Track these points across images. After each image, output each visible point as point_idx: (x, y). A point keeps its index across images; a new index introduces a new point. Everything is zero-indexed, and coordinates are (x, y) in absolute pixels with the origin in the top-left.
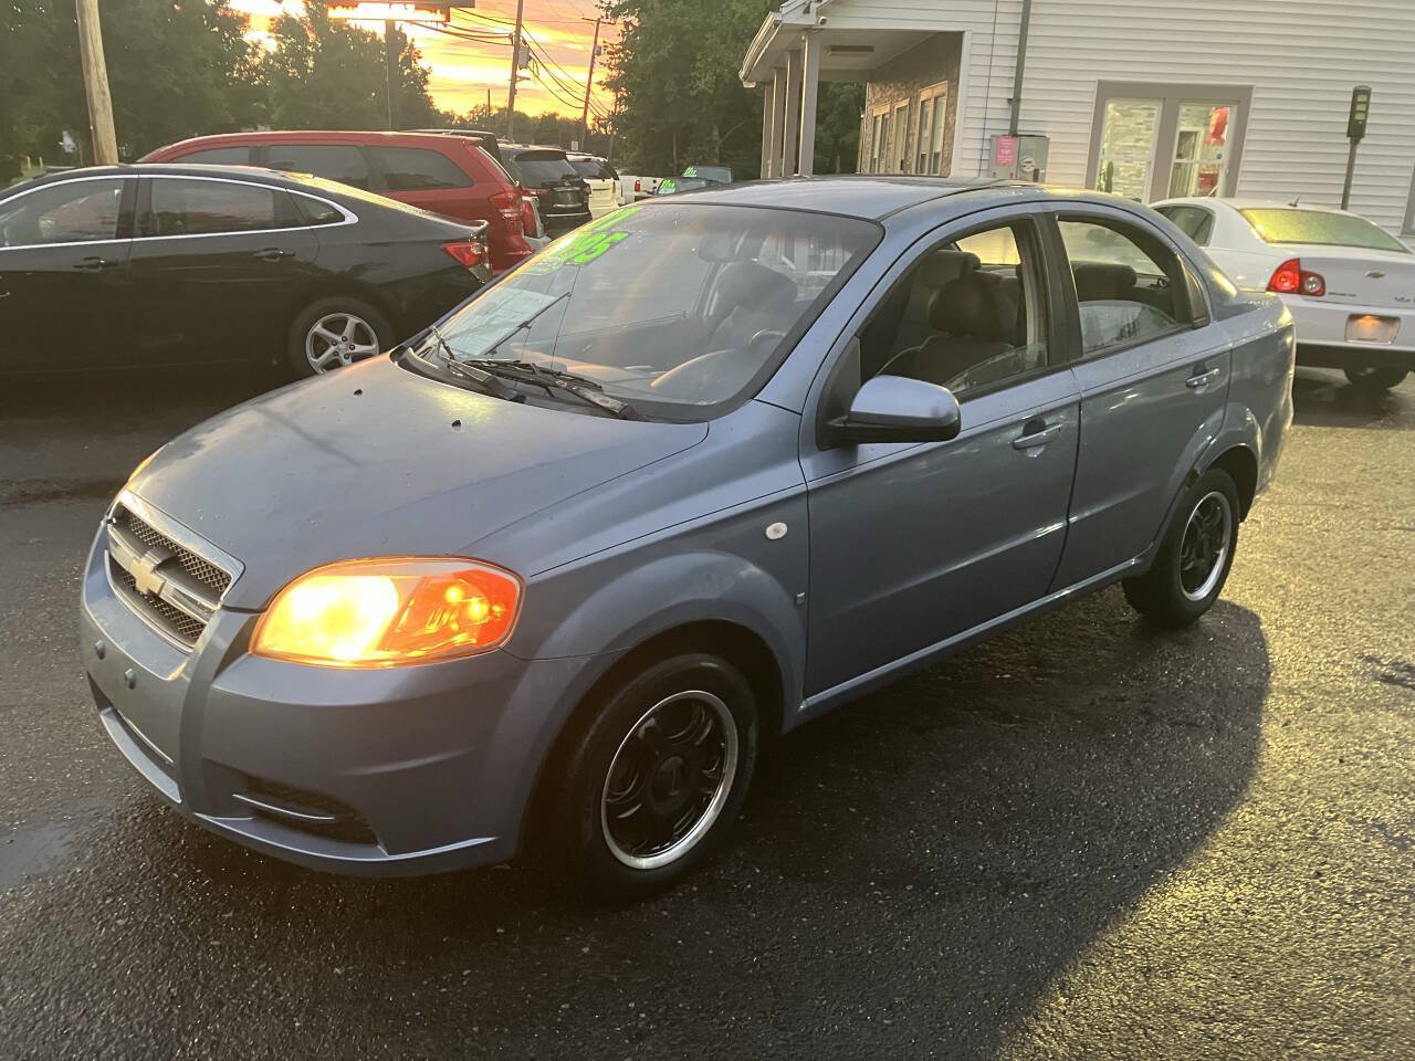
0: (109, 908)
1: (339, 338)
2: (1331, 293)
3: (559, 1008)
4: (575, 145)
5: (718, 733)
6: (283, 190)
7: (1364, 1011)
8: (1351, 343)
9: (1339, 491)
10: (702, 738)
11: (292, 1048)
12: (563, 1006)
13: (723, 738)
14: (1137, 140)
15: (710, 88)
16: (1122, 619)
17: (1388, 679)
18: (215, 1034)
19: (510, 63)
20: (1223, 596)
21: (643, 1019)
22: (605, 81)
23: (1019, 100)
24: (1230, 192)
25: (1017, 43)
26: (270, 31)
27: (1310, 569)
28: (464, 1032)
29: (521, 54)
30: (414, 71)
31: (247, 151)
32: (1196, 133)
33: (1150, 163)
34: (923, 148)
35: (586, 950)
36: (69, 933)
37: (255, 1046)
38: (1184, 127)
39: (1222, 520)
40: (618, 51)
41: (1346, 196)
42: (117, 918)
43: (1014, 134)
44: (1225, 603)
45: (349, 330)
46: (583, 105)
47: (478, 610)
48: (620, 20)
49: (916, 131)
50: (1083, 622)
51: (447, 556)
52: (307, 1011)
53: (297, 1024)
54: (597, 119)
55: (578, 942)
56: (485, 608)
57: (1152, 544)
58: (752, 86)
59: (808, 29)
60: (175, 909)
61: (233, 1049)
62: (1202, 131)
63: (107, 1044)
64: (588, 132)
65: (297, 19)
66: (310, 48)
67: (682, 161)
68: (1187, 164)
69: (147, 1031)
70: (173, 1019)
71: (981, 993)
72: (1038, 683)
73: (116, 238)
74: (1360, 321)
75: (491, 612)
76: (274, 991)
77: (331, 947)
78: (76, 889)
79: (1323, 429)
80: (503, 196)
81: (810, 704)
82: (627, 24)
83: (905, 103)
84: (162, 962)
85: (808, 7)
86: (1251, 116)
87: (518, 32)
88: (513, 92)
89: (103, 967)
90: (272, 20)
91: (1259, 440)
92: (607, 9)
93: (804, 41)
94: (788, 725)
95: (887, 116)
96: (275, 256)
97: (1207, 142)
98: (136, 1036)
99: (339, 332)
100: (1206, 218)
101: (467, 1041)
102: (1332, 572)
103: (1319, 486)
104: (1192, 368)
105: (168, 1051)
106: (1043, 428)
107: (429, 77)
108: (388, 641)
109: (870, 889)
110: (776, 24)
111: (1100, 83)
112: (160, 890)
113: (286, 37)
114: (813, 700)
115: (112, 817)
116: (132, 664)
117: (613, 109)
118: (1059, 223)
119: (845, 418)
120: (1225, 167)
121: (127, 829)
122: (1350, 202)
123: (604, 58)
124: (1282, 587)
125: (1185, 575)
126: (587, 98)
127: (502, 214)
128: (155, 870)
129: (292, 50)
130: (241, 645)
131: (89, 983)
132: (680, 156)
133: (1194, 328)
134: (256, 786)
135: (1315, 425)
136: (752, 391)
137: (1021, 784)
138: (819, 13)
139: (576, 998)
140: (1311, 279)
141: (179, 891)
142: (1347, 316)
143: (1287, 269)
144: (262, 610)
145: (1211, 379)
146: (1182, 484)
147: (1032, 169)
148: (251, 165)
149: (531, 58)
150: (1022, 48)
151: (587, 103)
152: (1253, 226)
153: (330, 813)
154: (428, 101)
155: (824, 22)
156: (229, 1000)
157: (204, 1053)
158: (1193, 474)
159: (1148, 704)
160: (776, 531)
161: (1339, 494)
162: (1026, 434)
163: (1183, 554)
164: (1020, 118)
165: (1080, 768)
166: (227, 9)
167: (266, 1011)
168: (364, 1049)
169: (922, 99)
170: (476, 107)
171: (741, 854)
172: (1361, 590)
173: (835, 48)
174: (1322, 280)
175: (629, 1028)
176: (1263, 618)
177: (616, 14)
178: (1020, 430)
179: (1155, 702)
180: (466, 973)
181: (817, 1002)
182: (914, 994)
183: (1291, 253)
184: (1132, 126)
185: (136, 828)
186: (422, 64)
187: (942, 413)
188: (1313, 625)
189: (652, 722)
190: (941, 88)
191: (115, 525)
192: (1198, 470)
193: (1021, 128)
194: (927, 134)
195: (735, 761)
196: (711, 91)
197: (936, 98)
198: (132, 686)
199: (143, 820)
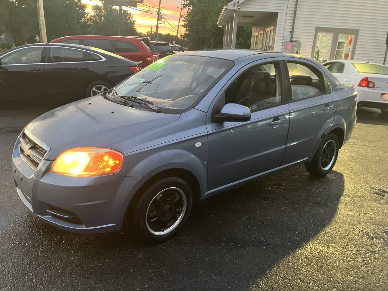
0: (15, 239)
1: (100, 92)
2: (376, 87)
3: (130, 271)
4: (174, 42)
5: (181, 199)
6: (86, 51)
7: (354, 283)
8: (382, 102)
9: (373, 142)
10: (176, 200)
11: (57, 278)
12: (132, 270)
13: (182, 201)
14: (328, 44)
15: (211, 27)
16: (305, 174)
17: (377, 193)
18: (37, 273)
19: (157, 19)
20: (333, 169)
21: (153, 275)
22: (182, 25)
23: (293, 32)
24: (352, 59)
25: (293, 16)
26: (93, 9)
27: (360, 163)
28: (103, 276)
29: (160, 17)
30: (131, 21)
31: (78, 41)
32: (344, 42)
33: (329, 50)
34: (267, 45)
35: (140, 256)
36: (3, 245)
37: (47, 277)
38: (340, 40)
39: (334, 148)
40: (186, 17)
41: (385, 61)
42: (16, 242)
43: (291, 41)
44: (334, 171)
45: (102, 90)
46: (177, 31)
47: (111, 162)
48: (187, 8)
49: (265, 40)
50: (293, 175)
51: (103, 147)
52: (62, 268)
53: (59, 272)
54: (181, 35)
55: (139, 254)
56: (113, 162)
57: (312, 154)
58: (221, 26)
59: (235, 11)
60: (32, 240)
61: (41, 277)
62: (346, 41)
63: (8, 274)
64: (178, 39)
65: (100, 6)
66: (103, 14)
67: (203, 47)
68: (341, 51)
69: (19, 271)
70: (26, 269)
71: (247, 272)
72: (278, 191)
73: (41, 63)
74: (385, 95)
75: (115, 163)
76: (55, 263)
77: (72, 252)
78: (7, 234)
79: (372, 125)
80: (148, 54)
81: (209, 193)
82: (189, 9)
83: (262, 32)
84: (26, 254)
85: (235, 4)
86: (359, 38)
87: (159, 11)
88: (157, 27)
89: (10, 254)
90: (93, 6)
91: (345, 127)
92: (183, 5)
93: (234, 14)
94: (202, 198)
95: (258, 36)
96: (83, 69)
97: (347, 45)
98: (16, 272)
99: (100, 90)
100: (343, 66)
101: (104, 278)
102: (367, 164)
103: (368, 141)
104: (325, 105)
105: (24, 277)
106: (278, 119)
107: (135, 23)
108: (87, 169)
109: (221, 243)
110: (226, 9)
111: (316, 27)
112: (29, 235)
113: (97, 11)
114: (209, 192)
115: (19, 216)
116: (22, 174)
117: (185, 32)
118: (287, 63)
119: (220, 114)
120: (351, 51)
121: (23, 219)
122: (386, 62)
123: (182, 18)
124: (351, 167)
125: (322, 163)
126: (178, 29)
127: (147, 60)
128: (29, 230)
129: (98, 15)
130: (48, 169)
131: (6, 258)
132: (202, 46)
133: (326, 94)
134: (52, 208)
135: (370, 124)
136: (193, 106)
137: (268, 217)
138: (238, 6)
139: (135, 268)
140: (371, 83)
141: (34, 236)
142: (380, 94)
143: (364, 80)
144: (54, 160)
145: (330, 108)
146: (321, 137)
147: (296, 51)
148: (79, 44)
149: (162, 18)
150: (294, 17)
151: (178, 31)
152: (356, 69)
153: (71, 216)
154: (135, 29)
155: (239, 9)
156: (42, 264)
157: (33, 278)
158: (324, 134)
159: (308, 198)
160: (198, 145)
161: (373, 143)
162: (273, 121)
163: (322, 156)
164: (293, 37)
165: (285, 214)
166: (80, 3)
167: (51, 268)
168: (76, 279)
169: (267, 31)
170: (148, 31)
171: (188, 232)
172: (374, 169)
173: (243, 16)
174: (374, 84)
175: (148, 277)
176: (344, 175)
177: (186, 6)
178: (272, 120)
179: (310, 197)
180: (107, 260)
181: (201, 273)
182: (228, 272)
183: (366, 76)
184: (326, 40)
185: (26, 219)
186: (133, 19)
187: (246, 114)
188: (358, 178)
189: (161, 195)
190: (272, 28)
191: (22, 137)
192: (326, 134)
193: (293, 39)
194: (268, 41)
195: (186, 207)
196: (211, 28)
197: (270, 31)
198: (21, 180)
199: (28, 217)
